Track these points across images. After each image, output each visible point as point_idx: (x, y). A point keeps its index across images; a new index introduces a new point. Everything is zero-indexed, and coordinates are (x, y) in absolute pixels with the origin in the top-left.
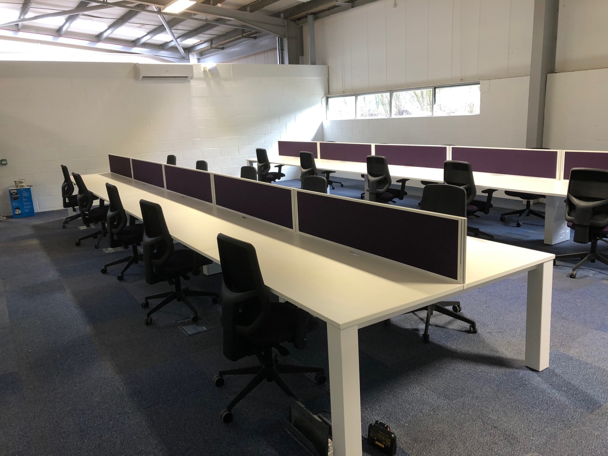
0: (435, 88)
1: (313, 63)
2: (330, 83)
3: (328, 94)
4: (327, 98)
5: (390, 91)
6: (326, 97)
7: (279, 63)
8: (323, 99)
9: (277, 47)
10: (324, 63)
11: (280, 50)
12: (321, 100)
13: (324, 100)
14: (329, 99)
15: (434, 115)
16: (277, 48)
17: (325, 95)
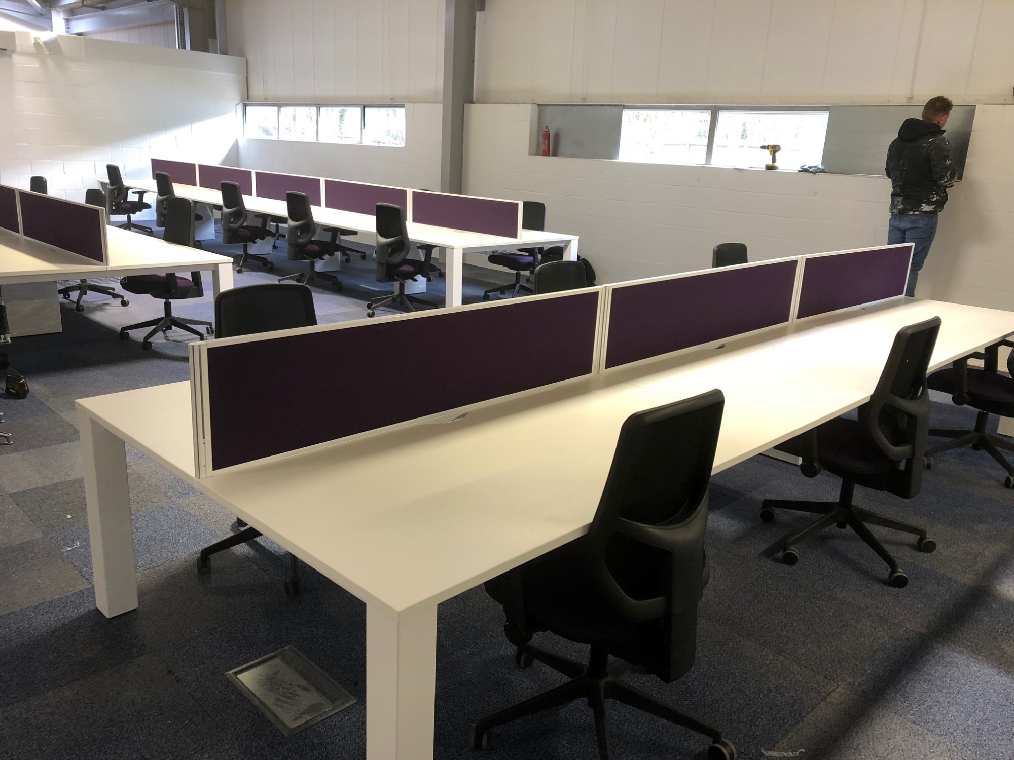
0: (364, 107)
1: (224, 52)
2: (249, 85)
3: (247, 100)
4: (245, 106)
5: (316, 104)
6: (244, 104)
7: (177, 47)
8: (238, 106)
9: (174, 19)
10: (241, 54)
11: (179, 25)
12: (235, 107)
13: (240, 109)
14: (248, 108)
15: (363, 142)
16: (174, 22)
17: (242, 100)
